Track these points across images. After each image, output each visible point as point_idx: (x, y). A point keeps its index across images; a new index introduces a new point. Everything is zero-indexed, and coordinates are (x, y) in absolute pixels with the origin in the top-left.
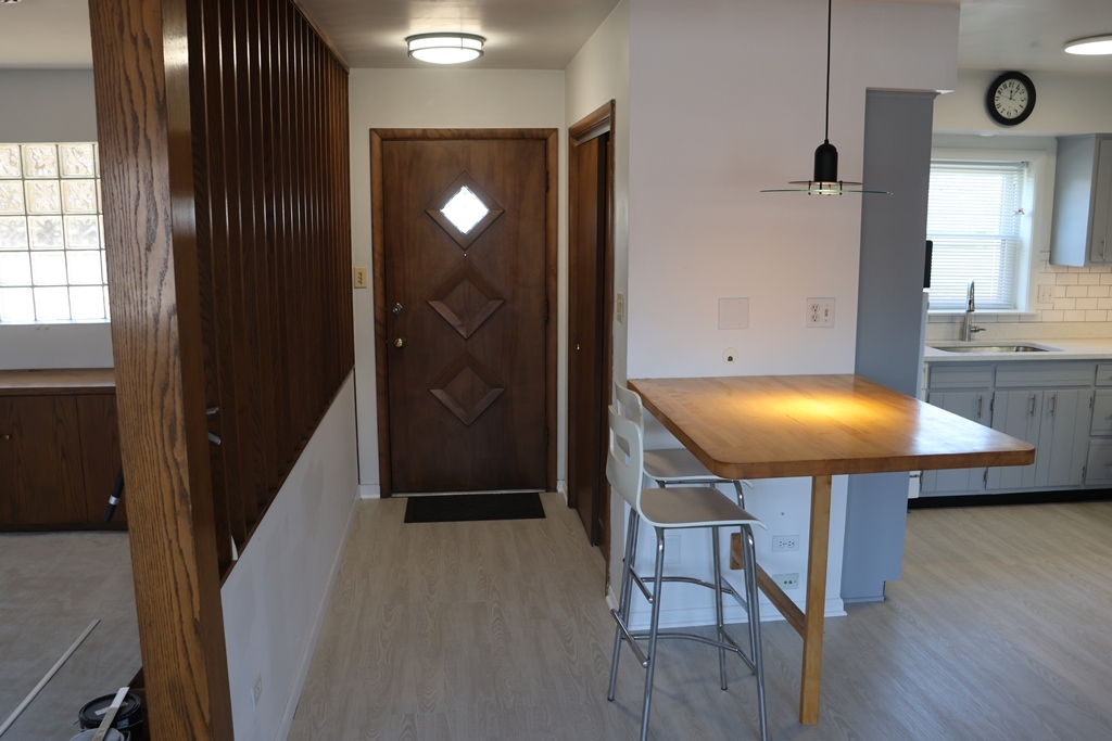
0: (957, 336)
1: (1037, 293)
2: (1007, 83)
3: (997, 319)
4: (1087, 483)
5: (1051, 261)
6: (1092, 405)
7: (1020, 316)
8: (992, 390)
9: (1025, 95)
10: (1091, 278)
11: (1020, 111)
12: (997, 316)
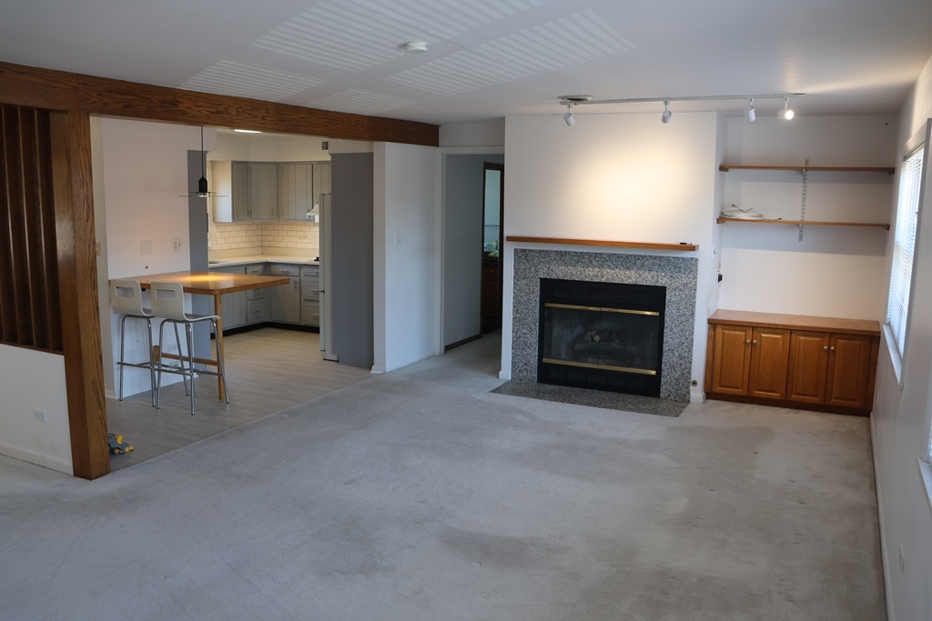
4: (248, 321)
5: (214, 220)
10: (233, 228)
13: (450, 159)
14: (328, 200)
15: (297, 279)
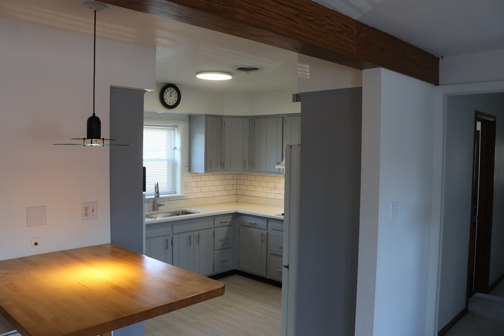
0: (151, 209)
1: (185, 186)
2: (169, 89)
3: (168, 199)
4: (215, 272)
5: (190, 170)
6: (214, 236)
7: (178, 197)
8: (171, 235)
9: (176, 95)
10: (206, 178)
11: (175, 102)
12: (169, 198)
13: (453, 101)
14: (296, 153)
15: (265, 232)
